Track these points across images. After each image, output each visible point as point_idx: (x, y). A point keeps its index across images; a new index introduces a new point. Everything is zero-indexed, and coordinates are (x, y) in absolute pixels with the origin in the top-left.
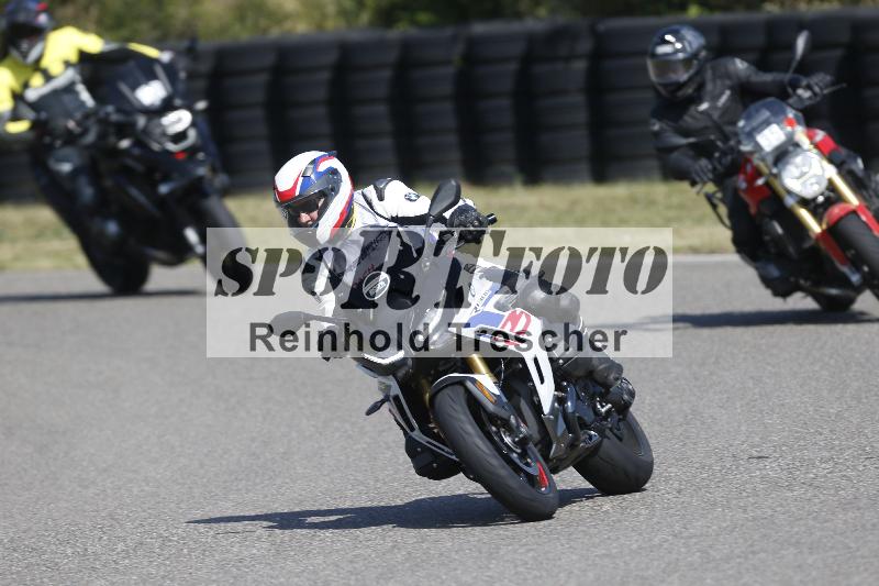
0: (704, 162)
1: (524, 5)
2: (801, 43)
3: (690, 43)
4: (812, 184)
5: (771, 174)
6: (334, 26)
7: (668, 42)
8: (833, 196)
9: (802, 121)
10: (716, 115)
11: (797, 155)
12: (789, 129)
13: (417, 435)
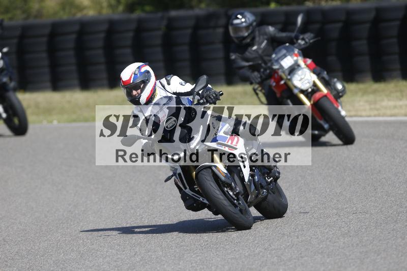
0: (256, 74)
1: (194, 3)
2: (300, 20)
3: (249, 19)
4: (306, 83)
5: (287, 79)
6: (106, 12)
7: (238, 18)
8: (315, 89)
9: (301, 55)
10: (260, 52)
11: (299, 70)
12: (295, 58)
13: (188, 191)
